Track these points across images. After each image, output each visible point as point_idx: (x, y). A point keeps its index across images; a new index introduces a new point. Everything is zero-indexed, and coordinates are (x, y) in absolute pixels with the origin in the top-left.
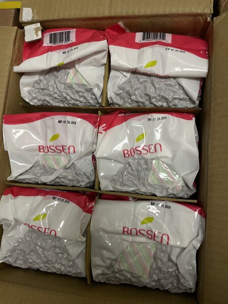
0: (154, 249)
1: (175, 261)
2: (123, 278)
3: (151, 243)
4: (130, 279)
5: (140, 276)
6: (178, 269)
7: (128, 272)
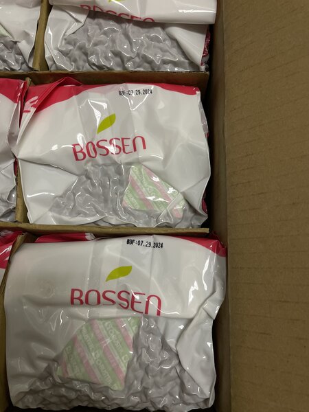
0: (134, 328)
1: (173, 346)
2: (73, 395)
3: (128, 317)
4: (88, 396)
5: (107, 388)
6: (180, 362)
7: (83, 381)
